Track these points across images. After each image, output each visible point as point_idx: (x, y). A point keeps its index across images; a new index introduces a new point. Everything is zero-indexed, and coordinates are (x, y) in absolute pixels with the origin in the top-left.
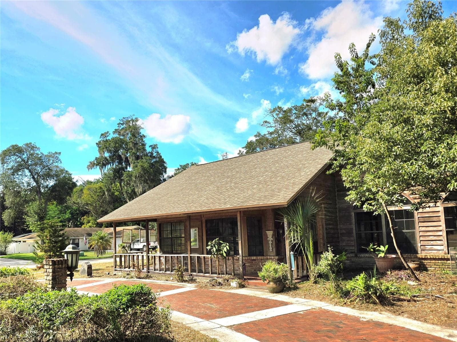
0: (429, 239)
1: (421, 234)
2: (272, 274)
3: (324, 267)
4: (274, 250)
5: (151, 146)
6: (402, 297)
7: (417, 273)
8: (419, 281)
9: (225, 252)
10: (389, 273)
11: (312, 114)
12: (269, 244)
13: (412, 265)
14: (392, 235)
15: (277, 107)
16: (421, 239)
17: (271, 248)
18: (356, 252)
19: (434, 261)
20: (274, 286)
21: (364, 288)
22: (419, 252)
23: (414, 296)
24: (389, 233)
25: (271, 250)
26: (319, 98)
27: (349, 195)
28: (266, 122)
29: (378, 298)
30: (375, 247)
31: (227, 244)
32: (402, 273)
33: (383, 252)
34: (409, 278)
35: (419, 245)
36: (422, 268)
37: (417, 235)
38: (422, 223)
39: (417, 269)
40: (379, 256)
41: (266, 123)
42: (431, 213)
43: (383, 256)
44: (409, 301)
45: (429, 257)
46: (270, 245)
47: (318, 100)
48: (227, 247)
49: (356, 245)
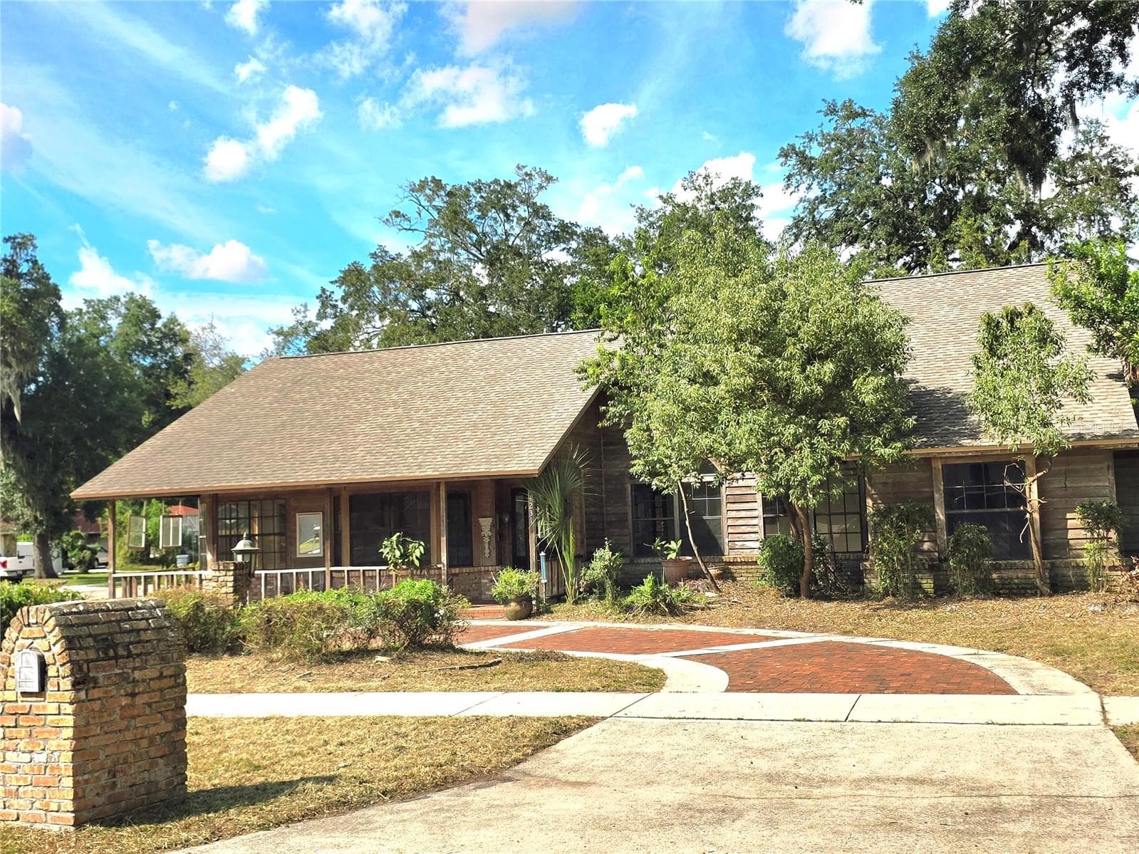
0: (740, 531)
1: (730, 522)
2: (516, 588)
3: (598, 571)
4: (494, 554)
5: (10, 238)
6: (695, 605)
7: (719, 582)
8: (720, 591)
9: (417, 557)
10: (682, 583)
11: (518, 207)
12: (483, 543)
13: (713, 571)
14: (687, 523)
15: (430, 179)
16: (731, 530)
17: (487, 551)
18: (632, 555)
19: (745, 567)
20: (518, 608)
21: (651, 595)
22: (726, 553)
23: (709, 603)
24: (682, 521)
25: (487, 555)
26: (538, 170)
27: (635, 465)
28: (397, 214)
29: (668, 605)
30: (663, 543)
31: (422, 543)
32: (699, 582)
33: (674, 551)
34: (709, 589)
35: (727, 540)
36: (726, 575)
37: (725, 523)
38: (732, 505)
39: (720, 577)
40: (668, 558)
41: (397, 216)
42: (744, 489)
43: (673, 558)
44: (703, 609)
45: (739, 560)
46: (487, 545)
47: (536, 176)
48: (421, 548)
49: (632, 543)
